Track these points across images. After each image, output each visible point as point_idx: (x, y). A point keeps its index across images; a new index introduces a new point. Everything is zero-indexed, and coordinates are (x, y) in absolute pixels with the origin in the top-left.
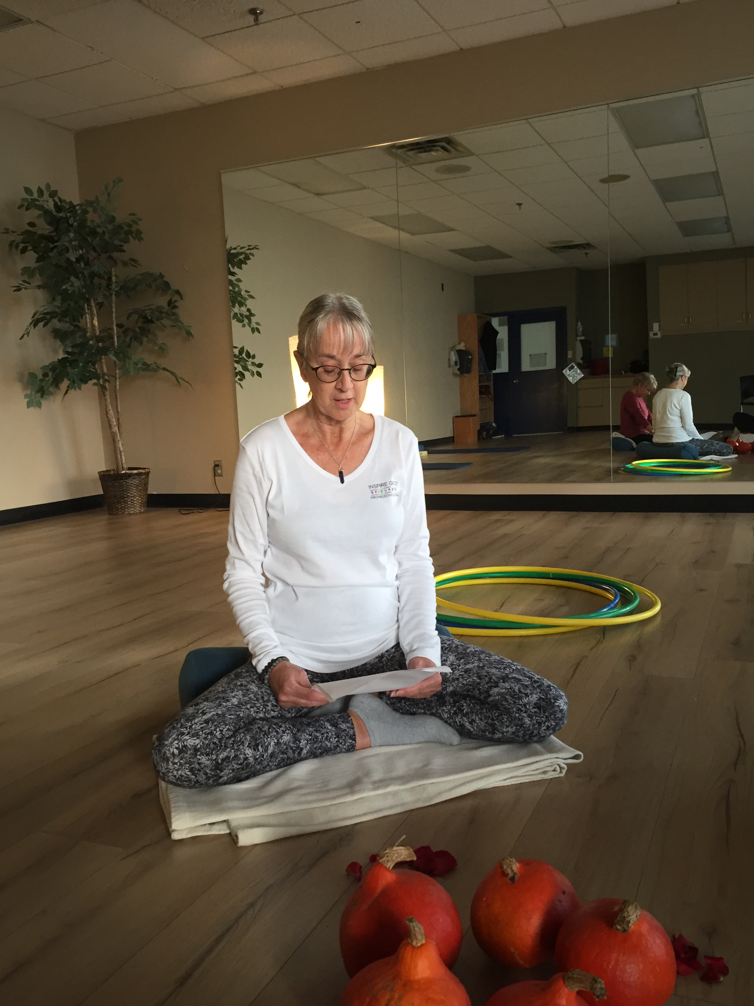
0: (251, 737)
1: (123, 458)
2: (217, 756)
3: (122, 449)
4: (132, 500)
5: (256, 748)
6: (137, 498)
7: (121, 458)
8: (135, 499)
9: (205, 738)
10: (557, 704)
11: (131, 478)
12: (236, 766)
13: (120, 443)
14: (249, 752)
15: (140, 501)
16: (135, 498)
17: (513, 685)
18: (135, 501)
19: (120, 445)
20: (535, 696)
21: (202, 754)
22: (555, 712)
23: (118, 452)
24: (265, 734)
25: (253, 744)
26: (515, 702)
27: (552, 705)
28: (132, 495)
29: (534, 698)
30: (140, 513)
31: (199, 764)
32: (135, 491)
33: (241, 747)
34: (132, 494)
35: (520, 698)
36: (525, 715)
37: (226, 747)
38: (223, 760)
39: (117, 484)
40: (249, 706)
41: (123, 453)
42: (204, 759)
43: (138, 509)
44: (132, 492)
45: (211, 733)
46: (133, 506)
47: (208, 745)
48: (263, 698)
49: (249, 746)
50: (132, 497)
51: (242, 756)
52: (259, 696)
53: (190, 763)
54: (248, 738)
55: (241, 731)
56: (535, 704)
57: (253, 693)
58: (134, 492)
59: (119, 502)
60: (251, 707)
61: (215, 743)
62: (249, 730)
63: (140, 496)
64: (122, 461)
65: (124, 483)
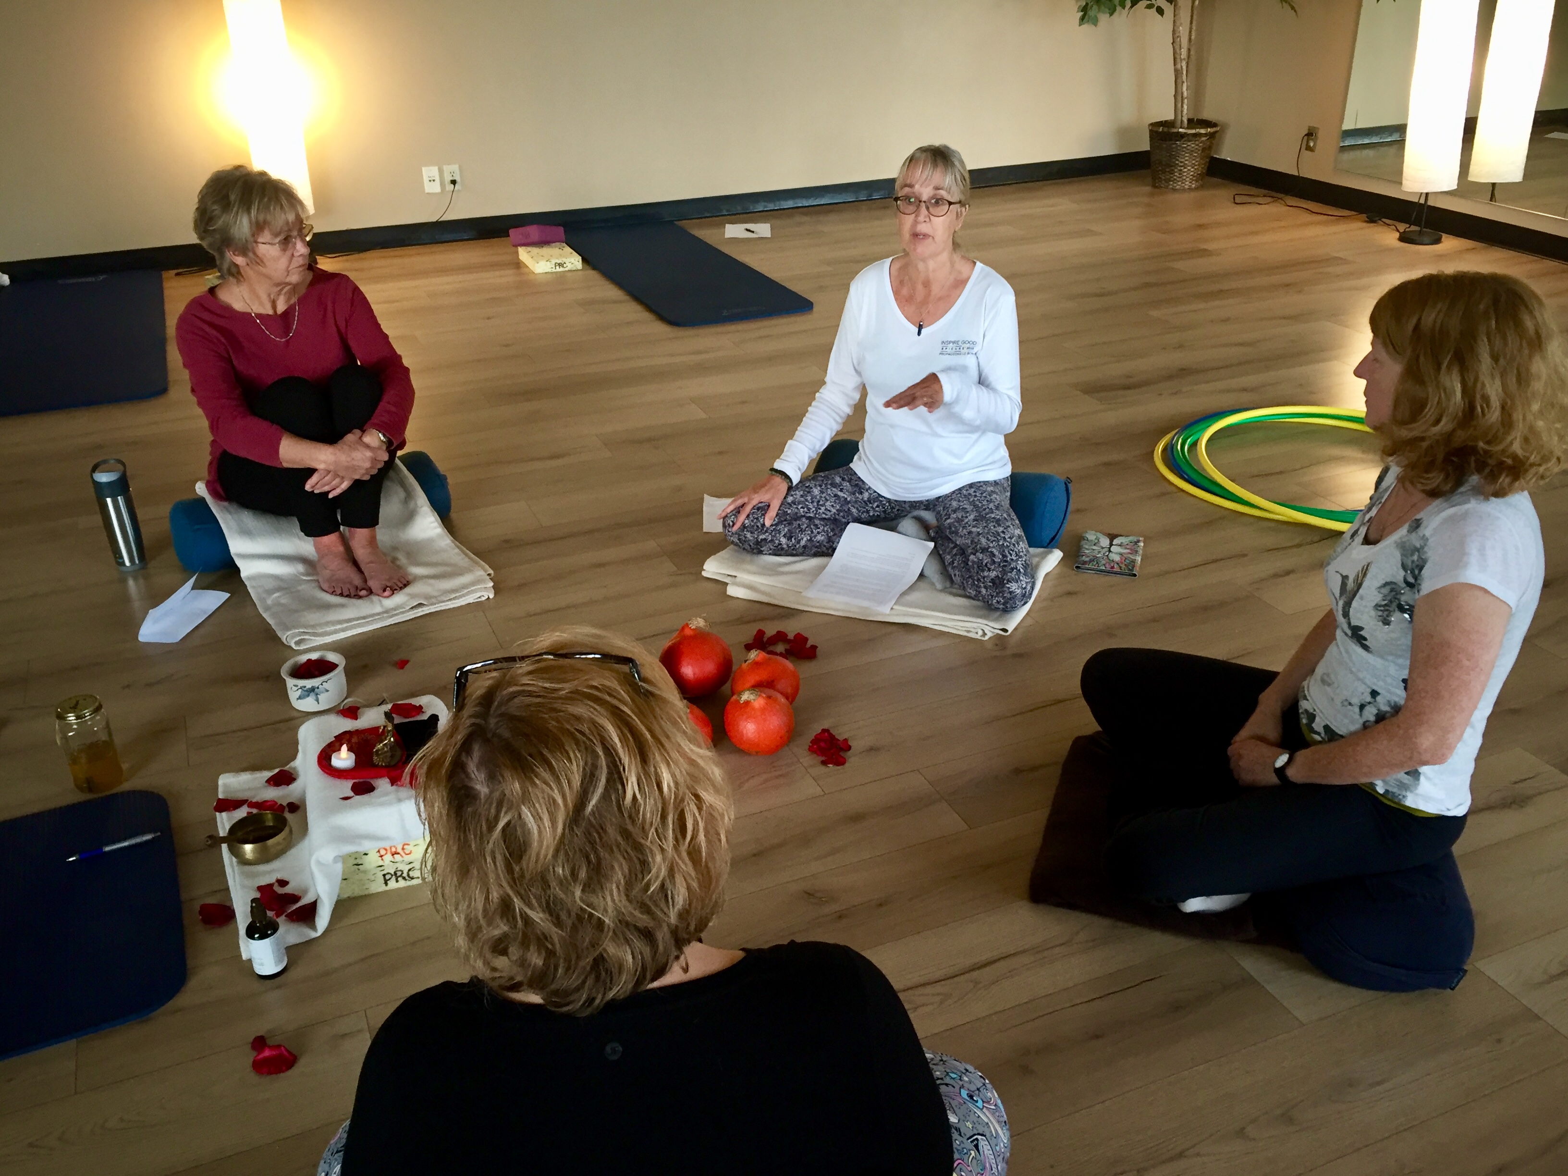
0: (789, 530)
1: (1185, 107)
2: (758, 536)
3: (1185, 94)
4: (1181, 170)
5: (790, 539)
6: (1189, 168)
7: (1182, 106)
8: (1185, 170)
9: (752, 521)
10: (1008, 586)
11: (1184, 139)
12: (772, 547)
13: (1185, 85)
14: (784, 541)
15: (1192, 173)
16: (1185, 168)
17: (985, 558)
18: (1184, 172)
19: (1185, 89)
20: (995, 572)
21: (747, 531)
22: (1004, 591)
23: (1179, 99)
24: (801, 530)
25: (788, 535)
26: (978, 572)
27: (1003, 585)
28: (1182, 164)
29: (993, 574)
30: (1190, 189)
31: (746, 537)
32: (1187, 158)
33: (778, 535)
34: (1181, 162)
35: (983, 571)
36: (982, 585)
37: (766, 532)
38: (762, 540)
39: (1164, 146)
40: (799, 507)
41: (1186, 100)
42: (749, 535)
43: (1187, 185)
44: (1183, 160)
45: (757, 519)
46: (1181, 179)
47: (753, 526)
48: (819, 502)
49: (784, 536)
50: (1182, 166)
51: (777, 542)
52: (816, 500)
53: (739, 535)
54: (786, 529)
55: (784, 523)
56: (992, 579)
57: (812, 496)
58: (1186, 160)
59: (1164, 172)
60: (802, 508)
61: (757, 526)
62: (789, 524)
63: (1193, 166)
64: (1182, 112)
65: (1174, 146)
